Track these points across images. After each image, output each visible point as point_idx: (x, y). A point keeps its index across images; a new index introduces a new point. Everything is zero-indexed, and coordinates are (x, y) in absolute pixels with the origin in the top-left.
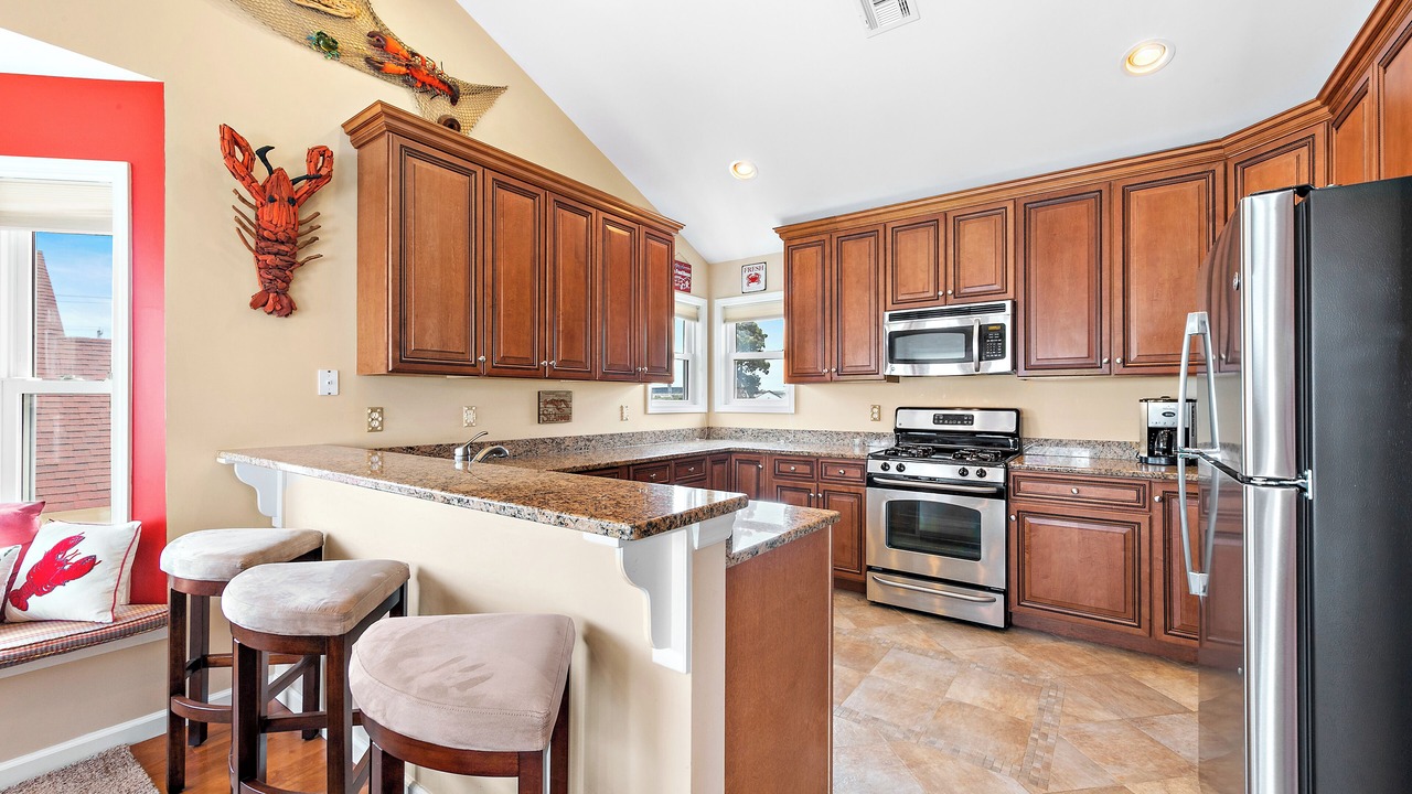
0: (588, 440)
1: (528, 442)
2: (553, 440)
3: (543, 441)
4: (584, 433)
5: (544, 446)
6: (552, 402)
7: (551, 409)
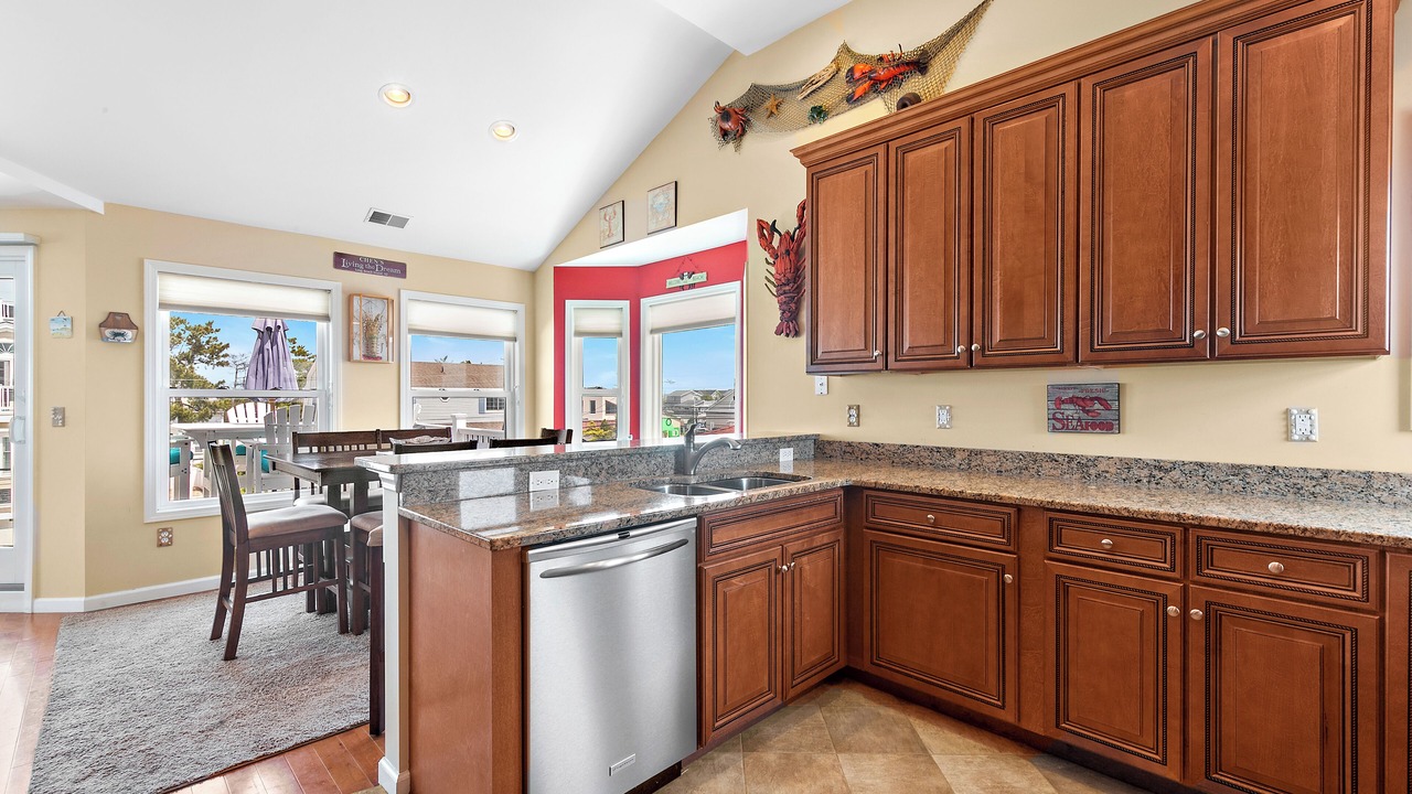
0: (1160, 469)
1: (1021, 456)
2: (1071, 458)
3: (1052, 458)
4: (1148, 454)
5: (1051, 465)
6: (1072, 401)
7: (1070, 411)
